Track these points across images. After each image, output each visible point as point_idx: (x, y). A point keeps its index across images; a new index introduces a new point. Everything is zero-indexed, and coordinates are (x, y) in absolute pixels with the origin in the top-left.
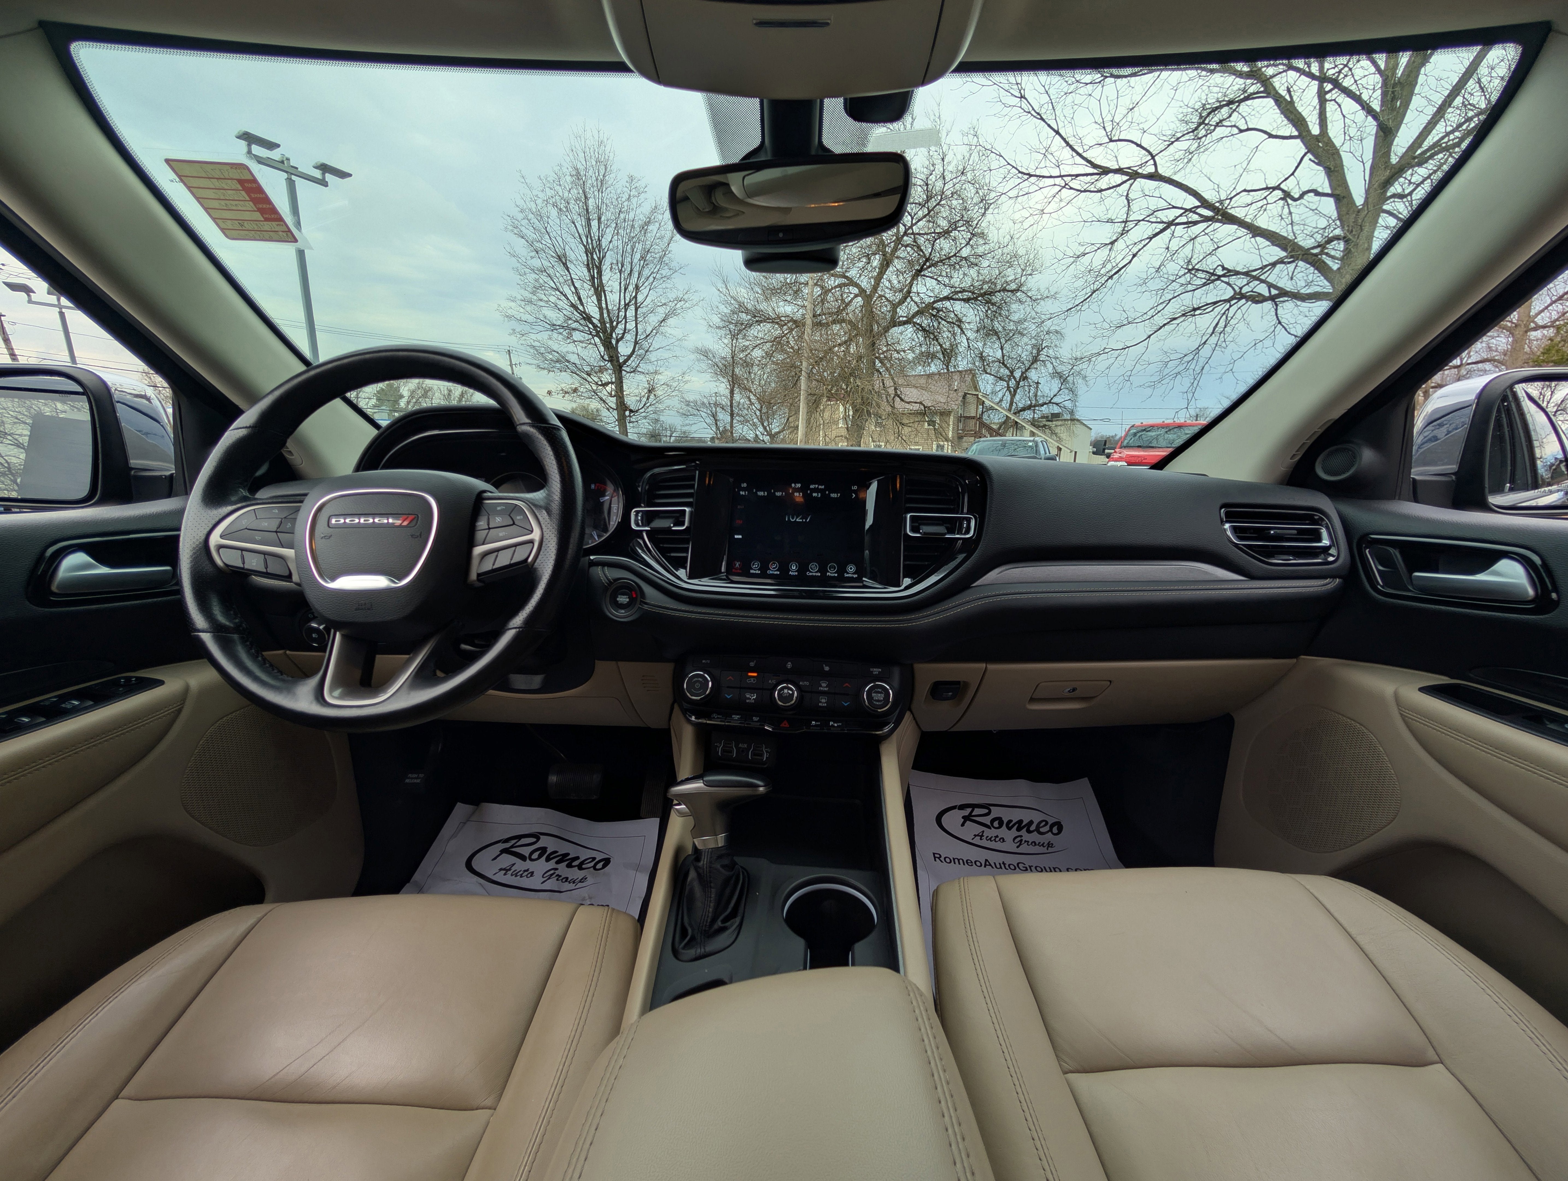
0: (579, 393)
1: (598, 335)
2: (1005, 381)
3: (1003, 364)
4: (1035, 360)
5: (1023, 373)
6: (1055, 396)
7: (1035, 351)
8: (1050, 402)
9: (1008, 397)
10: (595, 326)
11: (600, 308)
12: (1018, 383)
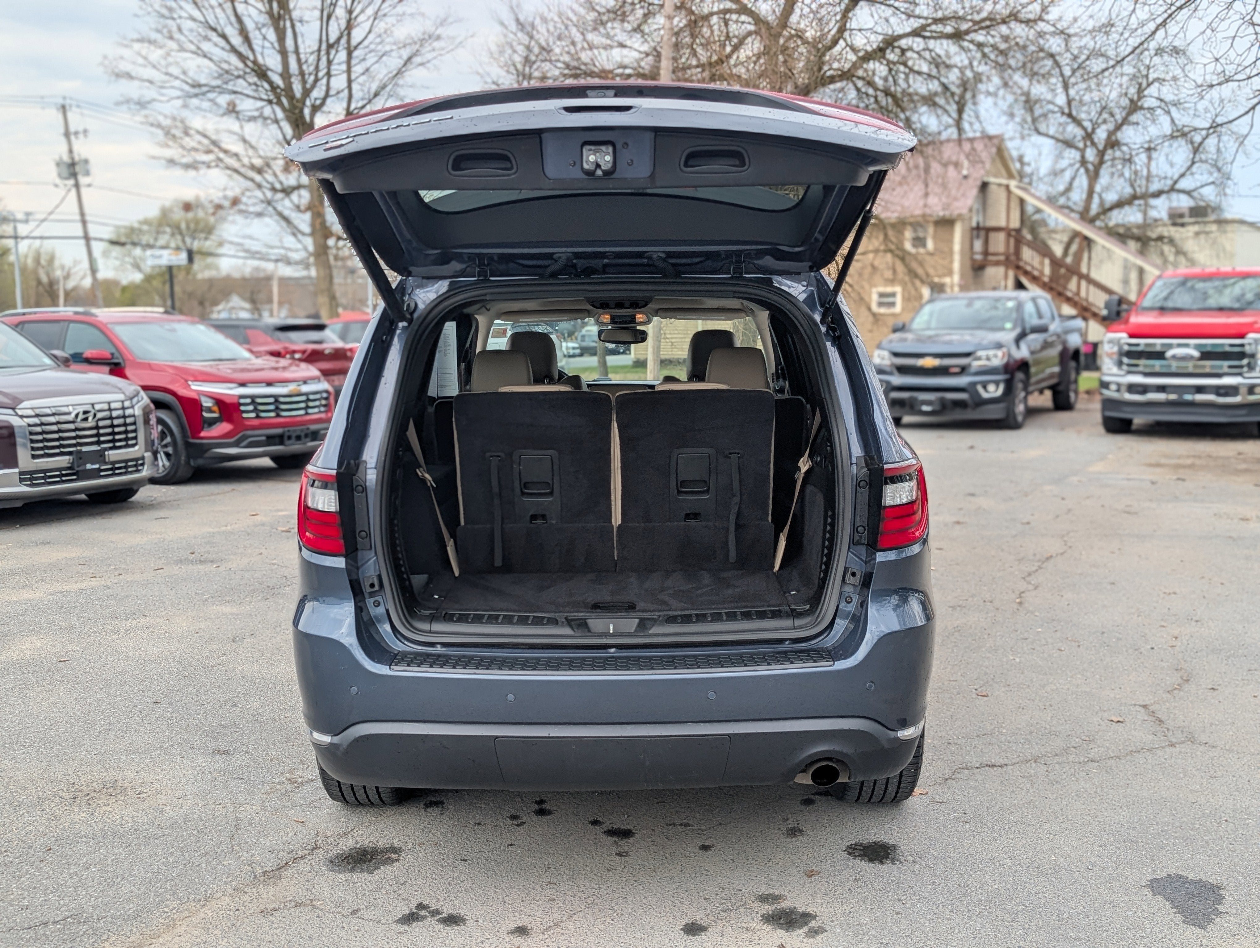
0: (242, 207)
1: (280, 103)
2: (1077, 148)
3: (1070, 115)
4: (1134, 107)
5: (1111, 134)
6: (1182, 175)
7: (1133, 91)
8: (1172, 189)
9: (1082, 181)
10: (274, 88)
11: (283, 53)
12: (1101, 154)
